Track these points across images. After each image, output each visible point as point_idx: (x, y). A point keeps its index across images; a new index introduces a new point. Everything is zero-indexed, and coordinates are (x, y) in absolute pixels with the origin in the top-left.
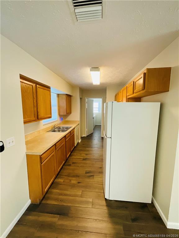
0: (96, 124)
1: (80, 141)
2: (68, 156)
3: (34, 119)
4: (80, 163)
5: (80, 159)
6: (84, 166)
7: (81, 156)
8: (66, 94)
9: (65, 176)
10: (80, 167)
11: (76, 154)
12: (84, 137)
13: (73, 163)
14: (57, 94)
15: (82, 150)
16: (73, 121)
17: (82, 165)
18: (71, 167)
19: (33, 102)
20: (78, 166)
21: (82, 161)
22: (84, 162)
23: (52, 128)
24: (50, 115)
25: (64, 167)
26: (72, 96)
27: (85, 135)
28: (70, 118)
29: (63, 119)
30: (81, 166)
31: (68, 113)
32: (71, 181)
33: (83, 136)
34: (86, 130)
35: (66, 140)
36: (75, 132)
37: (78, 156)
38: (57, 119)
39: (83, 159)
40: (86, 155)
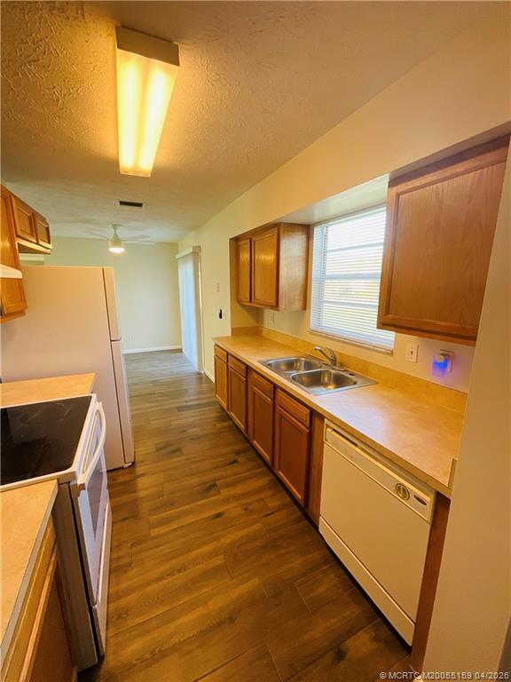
6: (196, 462)
39: (214, 485)
40: (219, 515)
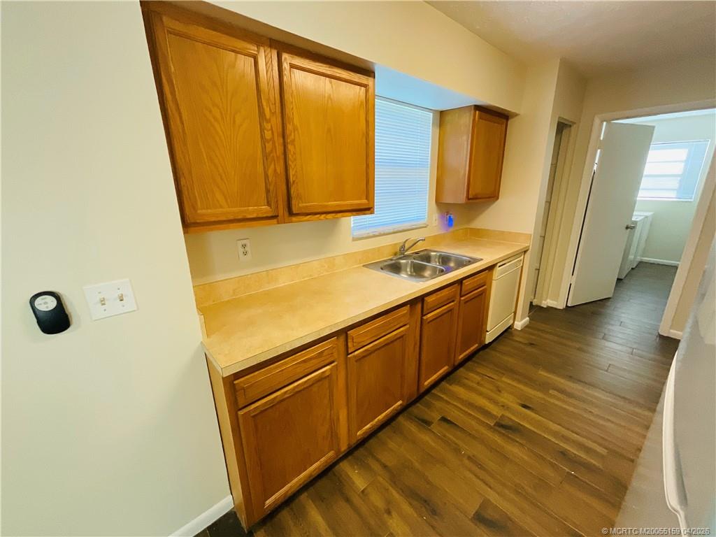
0: (646, 259)
1: (519, 325)
2: (427, 383)
3: (265, 209)
4: (474, 437)
5: (487, 413)
6: (481, 467)
7: (495, 402)
8: (477, 108)
9: (385, 467)
10: (466, 462)
11: (478, 378)
12: (549, 309)
13: (444, 419)
14: (434, 111)
15: (511, 372)
16: (503, 233)
17: (478, 450)
18: (425, 437)
19: (262, 137)
20: (457, 450)
21: (490, 427)
22: (498, 439)
23: (395, 254)
24: (365, 201)
25: (401, 419)
26: (516, 115)
27: (556, 298)
28: (490, 219)
29: (454, 223)
30: (469, 458)
31: (475, 198)
32: (389, 513)
33: (547, 302)
34: (567, 279)
35: (423, 315)
36: (494, 283)
37: (481, 394)
38: (425, 221)
39: (499, 425)
40: (525, 406)
